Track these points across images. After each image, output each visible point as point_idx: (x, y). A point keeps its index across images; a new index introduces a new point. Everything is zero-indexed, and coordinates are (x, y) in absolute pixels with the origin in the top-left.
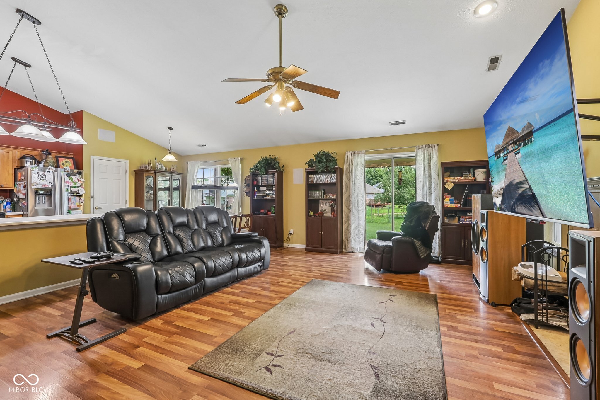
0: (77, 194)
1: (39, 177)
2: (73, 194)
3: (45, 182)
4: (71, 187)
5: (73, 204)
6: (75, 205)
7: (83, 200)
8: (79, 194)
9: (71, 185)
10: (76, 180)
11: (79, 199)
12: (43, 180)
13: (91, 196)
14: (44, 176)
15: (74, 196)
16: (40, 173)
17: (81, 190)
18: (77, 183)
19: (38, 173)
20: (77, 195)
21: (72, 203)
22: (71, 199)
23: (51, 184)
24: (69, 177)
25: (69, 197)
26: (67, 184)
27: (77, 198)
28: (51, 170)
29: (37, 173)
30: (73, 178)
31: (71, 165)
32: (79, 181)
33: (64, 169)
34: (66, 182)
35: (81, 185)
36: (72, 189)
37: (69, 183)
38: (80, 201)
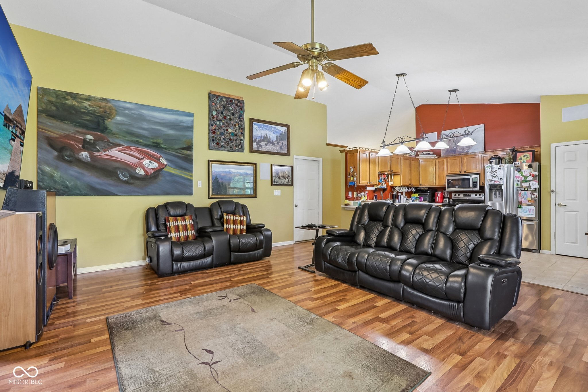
0: (529, 188)
2: (523, 189)
3: (496, 179)
4: (522, 181)
5: (523, 199)
6: (526, 200)
7: (537, 196)
8: (531, 188)
9: (521, 179)
10: (527, 174)
11: (531, 193)
12: (495, 177)
13: (551, 190)
14: (495, 173)
15: (524, 190)
17: (533, 184)
18: (528, 177)
20: (529, 189)
21: (522, 198)
22: (521, 194)
23: (501, 180)
24: (519, 172)
25: (519, 192)
27: (529, 193)
28: (501, 167)
29: (490, 171)
30: (524, 173)
31: (528, 159)
32: (530, 174)
33: (515, 164)
34: (516, 177)
35: (534, 179)
36: (523, 184)
37: (519, 178)
38: (532, 196)
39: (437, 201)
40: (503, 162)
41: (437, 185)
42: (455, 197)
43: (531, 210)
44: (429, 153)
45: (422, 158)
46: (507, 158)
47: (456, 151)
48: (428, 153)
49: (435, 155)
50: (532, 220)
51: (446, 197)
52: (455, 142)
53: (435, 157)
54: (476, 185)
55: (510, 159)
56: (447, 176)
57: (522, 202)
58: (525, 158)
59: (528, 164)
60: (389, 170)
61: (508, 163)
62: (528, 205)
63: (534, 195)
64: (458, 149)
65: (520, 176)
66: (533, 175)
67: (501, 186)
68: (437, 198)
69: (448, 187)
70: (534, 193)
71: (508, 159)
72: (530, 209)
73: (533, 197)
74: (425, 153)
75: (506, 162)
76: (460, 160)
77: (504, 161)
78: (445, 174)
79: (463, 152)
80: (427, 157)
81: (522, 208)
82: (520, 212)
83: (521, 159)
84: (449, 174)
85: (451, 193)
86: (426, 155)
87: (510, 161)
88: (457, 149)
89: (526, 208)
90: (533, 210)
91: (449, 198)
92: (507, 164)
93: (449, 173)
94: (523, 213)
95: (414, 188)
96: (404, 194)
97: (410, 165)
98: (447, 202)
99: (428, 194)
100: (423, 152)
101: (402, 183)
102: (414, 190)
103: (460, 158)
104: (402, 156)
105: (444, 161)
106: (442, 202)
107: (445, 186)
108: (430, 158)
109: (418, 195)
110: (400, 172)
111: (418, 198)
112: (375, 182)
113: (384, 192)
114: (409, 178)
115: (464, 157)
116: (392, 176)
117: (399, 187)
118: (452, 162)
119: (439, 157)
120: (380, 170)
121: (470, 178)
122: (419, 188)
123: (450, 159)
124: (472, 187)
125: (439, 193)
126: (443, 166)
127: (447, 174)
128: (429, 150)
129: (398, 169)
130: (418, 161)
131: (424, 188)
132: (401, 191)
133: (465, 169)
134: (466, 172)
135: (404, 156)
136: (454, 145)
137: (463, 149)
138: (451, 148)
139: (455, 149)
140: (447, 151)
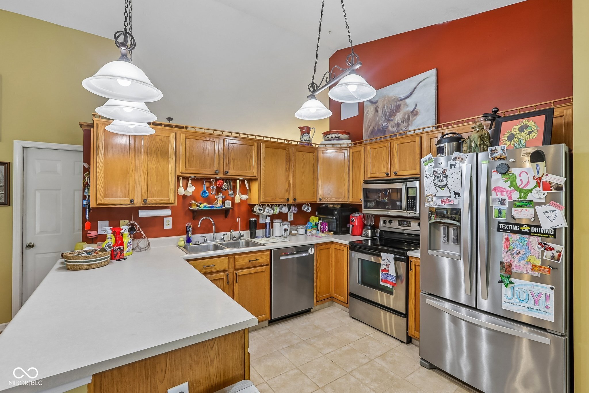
0: (535, 226)
1: (435, 182)
2: (517, 228)
3: (445, 193)
4: (514, 204)
5: (516, 259)
6: (524, 262)
7: (560, 252)
8: (540, 227)
9: (510, 197)
10: (528, 182)
11: (539, 244)
12: (442, 188)
15: (520, 232)
16: (436, 172)
17: (547, 215)
18: (531, 190)
19: (434, 171)
20: (535, 230)
21: (512, 255)
22: (511, 241)
23: (457, 196)
24: (504, 174)
25: (505, 235)
26: (499, 194)
27: (534, 241)
28: (458, 161)
29: (432, 173)
30: (517, 177)
31: (533, 135)
32: (538, 183)
33: (491, 151)
34: (495, 189)
35: (552, 199)
36: (515, 212)
37: (505, 193)
38: (542, 252)
39: (351, 232)
40: (464, 149)
42: (385, 225)
43: (539, 295)
44: (338, 137)
45: (331, 146)
46: (475, 136)
47: (387, 132)
48: (336, 137)
49: (350, 141)
50: (545, 330)
51: (368, 226)
52: (385, 112)
53: (348, 144)
54: (414, 205)
55: (482, 138)
56: (366, 182)
57: (513, 266)
58: (522, 134)
59: (532, 150)
60: (216, 169)
61: (476, 149)
62: (534, 279)
63: (551, 249)
64: (390, 128)
65: (508, 188)
66: (547, 186)
67: (456, 213)
68: (351, 226)
69: (366, 207)
70: (552, 245)
71: (476, 140)
72: (536, 292)
73: (548, 254)
74: (330, 138)
75: (471, 148)
76: (387, 148)
77: (468, 145)
78: (362, 179)
79: (398, 132)
80: (333, 145)
81: (512, 285)
82: (508, 298)
83: (511, 137)
84: (369, 178)
85: (377, 217)
86: (334, 140)
87: (480, 145)
88: (388, 127)
89: (525, 288)
90: (547, 297)
91: (374, 228)
92: (475, 152)
93: (369, 176)
94: (515, 300)
95: (308, 205)
96: (291, 218)
97: (289, 160)
98: (369, 235)
99: (334, 217)
100: (326, 135)
101: (264, 198)
102: (307, 209)
103: (387, 144)
104: (263, 141)
105: (361, 151)
106: (360, 235)
107: (362, 204)
108: (339, 146)
109: (318, 218)
110: (255, 174)
111: (316, 224)
112: (162, 200)
113: (226, 217)
114: (287, 186)
115: (395, 141)
116: (246, 183)
117: (260, 205)
118: (374, 153)
119: (355, 144)
120: (184, 171)
121: (402, 188)
122: (324, 205)
123: (372, 147)
124: (407, 209)
125: (355, 216)
126: (360, 162)
127: (366, 179)
128: (337, 131)
129: (250, 169)
130: (314, 153)
131: (334, 204)
132: (268, 212)
133: (396, 170)
134: (397, 175)
135: (270, 142)
136: (383, 119)
137: (398, 125)
138: (379, 125)
139: (384, 128)
140: (373, 132)
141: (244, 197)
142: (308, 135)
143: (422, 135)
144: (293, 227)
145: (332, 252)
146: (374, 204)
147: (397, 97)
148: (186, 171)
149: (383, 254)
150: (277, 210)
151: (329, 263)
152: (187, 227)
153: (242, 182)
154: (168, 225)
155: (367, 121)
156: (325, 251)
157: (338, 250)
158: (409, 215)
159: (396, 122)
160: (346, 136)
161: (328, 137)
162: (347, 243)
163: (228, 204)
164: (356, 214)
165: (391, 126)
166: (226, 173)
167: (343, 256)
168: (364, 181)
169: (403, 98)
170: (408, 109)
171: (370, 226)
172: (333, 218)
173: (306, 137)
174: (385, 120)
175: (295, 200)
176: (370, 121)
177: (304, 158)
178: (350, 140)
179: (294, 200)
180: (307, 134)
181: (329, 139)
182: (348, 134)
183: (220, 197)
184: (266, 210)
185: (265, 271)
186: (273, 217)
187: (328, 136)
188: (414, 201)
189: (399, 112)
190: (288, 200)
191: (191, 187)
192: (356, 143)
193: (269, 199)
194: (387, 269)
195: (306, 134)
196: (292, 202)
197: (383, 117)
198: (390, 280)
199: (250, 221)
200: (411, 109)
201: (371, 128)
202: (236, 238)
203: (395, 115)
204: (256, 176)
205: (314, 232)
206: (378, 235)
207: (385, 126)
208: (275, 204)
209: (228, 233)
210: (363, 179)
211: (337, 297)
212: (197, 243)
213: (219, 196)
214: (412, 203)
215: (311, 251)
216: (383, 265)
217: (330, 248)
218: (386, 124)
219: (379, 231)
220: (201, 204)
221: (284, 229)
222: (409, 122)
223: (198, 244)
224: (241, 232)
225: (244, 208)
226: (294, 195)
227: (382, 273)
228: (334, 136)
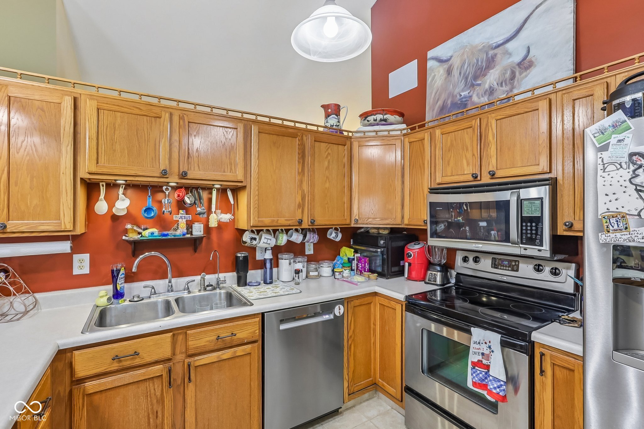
1: (637, 180)
19: (633, 154)
29: (626, 159)
39: (406, 275)
41: (406, 222)
42: (465, 265)
44: (385, 120)
45: (373, 134)
47: (469, 106)
48: (381, 120)
49: (404, 126)
51: (436, 265)
52: (464, 74)
53: (401, 130)
54: (536, 234)
56: (433, 191)
60: (161, 168)
64: (475, 99)
68: (407, 264)
69: (435, 234)
74: (372, 121)
76: (474, 130)
78: (426, 185)
80: (376, 132)
84: (439, 184)
85: (452, 252)
86: (378, 125)
88: (471, 97)
91: (446, 268)
93: (439, 180)
95: (336, 229)
96: (309, 250)
97: (302, 156)
98: (439, 281)
99: (379, 250)
100: (366, 118)
101: (256, 219)
102: (334, 236)
103: (474, 121)
104: (255, 122)
105: (424, 139)
106: (423, 279)
107: (426, 230)
108: (386, 133)
109: (353, 250)
110: (240, 177)
111: (350, 261)
112: (42, 224)
113: (195, 251)
114: (299, 199)
115: (490, 114)
116: (230, 194)
117: (252, 231)
118: (449, 140)
119: (412, 129)
120: (94, 169)
121: (509, 200)
122: (363, 230)
123: (443, 130)
124: (519, 240)
125: (414, 249)
126: (422, 158)
127: (433, 187)
128: (383, 110)
129: (231, 169)
130: (345, 145)
131: (378, 229)
132: (267, 243)
133: (493, 167)
134: (496, 176)
135: (269, 124)
136: (462, 85)
137: (491, 91)
138: (454, 96)
139: (464, 100)
140: (443, 109)
141: (226, 217)
142: (337, 117)
143: (553, 97)
144: (313, 266)
145: (376, 310)
146: (443, 227)
147: (488, 42)
148: (99, 171)
149: (475, 331)
150: (283, 239)
151: (370, 327)
152: (113, 271)
153: (223, 191)
154: (81, 268)
155: (432, 93)
156: (363, 308)
157: (386, 307)
158: (523, 252)
159: (487, 86)
160: (398, 118)
161: (368, 121)
162: (401, 297)
163: (198, 230)
164: (415, 244)
165: (478, 95)
166: (184, 175)
167: (394, 319)
168: (431, 189)
169: (501, 42)
170: (510, 60)
171: (439, 265)
172: (377, 252)
173: (332, 121)
174: (465, 86)
175: (313, 222)
176: (438, 92)
177: (329, 154)
178: (405, 124)
179: (311, 222)
180: (334, 116)
181: (371, 124)
182: (402, 115)
183: (181, 218)
184: (263, 240)
185: (250, 353)
186: (277, 250)
187: (369, 118)
188: (536, 226)
189: (493, 69)
190: (300, 222)
191: (123, 200)
192: (416, 127)
193: (267, 221)
194: (485, 362)
195: (332, 116)
196: (309, 226)
197: (461, 82)
198: (495, 388)
199: (237, 257)
200: (517, 58)
201: (440, 103)
202: (212, 285)
203: (485, 75)
204: (242, 182)
205: (346, 273)
206: (453, 281)
207: (465, 97)
208: (280, 228)
209: (198, 278)
210: (428, 186)
211: (383, 385)
212: (136, 299)
213: (180, 215)
214: (531, 230)
215: (339, 310)
216: (475, 353)
217: (371, 303)
218: (467, 92)
219: (454, 273)
220: (144, 230)
221: (295, 270)
222: (514, 82)
223: (138, 299)
224: (222, 276)
225: (228, 235)
226: (311, 214)
227: (474, 368)
228: (378, 119)
